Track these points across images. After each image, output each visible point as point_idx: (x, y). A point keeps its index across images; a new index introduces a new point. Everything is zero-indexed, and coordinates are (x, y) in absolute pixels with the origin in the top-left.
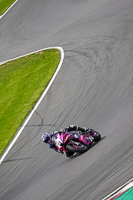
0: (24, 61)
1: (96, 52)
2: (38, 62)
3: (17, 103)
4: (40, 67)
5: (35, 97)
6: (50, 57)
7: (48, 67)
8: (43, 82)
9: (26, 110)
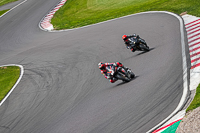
1: (49, 74)
2: (2, 75)
6: (12, 72)
7: (9, 80)
8: (4, 92)
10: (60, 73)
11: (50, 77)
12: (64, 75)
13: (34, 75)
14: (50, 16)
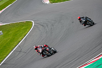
0: (17, 24)
1: (47, 26)
2: (23, 26)
3: (12, 41)
4: (24, 28)
5: (20, 40)
6: (28, 24)
7: (27, 28)
8: (24, 34)
9: (15, 44)
10: (52, 25)
11: (48, 27)
13: (39, 26)
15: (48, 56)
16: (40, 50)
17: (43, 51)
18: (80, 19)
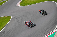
1: (19, 18)
7: (8, 20)
9: (1, 29)
10: (22, 18)
12: (23, 19)
13: (15, 19)
14: (20, 2)
15: (32, 27)
16: (28, 24)
17: (29, 24)
18: (40, 11)
